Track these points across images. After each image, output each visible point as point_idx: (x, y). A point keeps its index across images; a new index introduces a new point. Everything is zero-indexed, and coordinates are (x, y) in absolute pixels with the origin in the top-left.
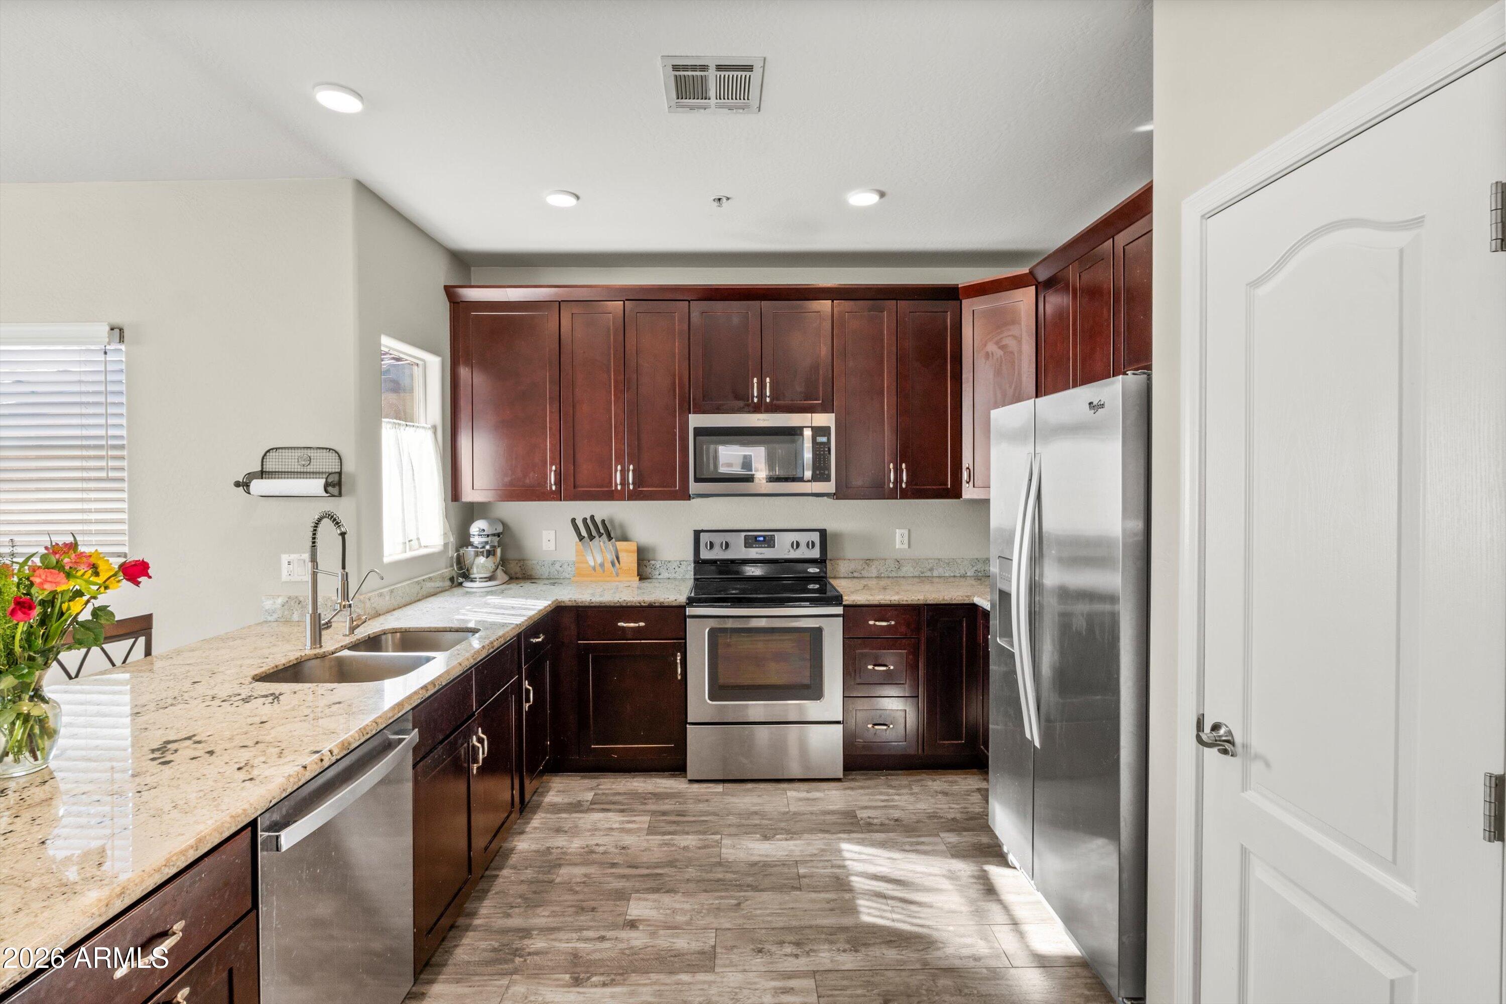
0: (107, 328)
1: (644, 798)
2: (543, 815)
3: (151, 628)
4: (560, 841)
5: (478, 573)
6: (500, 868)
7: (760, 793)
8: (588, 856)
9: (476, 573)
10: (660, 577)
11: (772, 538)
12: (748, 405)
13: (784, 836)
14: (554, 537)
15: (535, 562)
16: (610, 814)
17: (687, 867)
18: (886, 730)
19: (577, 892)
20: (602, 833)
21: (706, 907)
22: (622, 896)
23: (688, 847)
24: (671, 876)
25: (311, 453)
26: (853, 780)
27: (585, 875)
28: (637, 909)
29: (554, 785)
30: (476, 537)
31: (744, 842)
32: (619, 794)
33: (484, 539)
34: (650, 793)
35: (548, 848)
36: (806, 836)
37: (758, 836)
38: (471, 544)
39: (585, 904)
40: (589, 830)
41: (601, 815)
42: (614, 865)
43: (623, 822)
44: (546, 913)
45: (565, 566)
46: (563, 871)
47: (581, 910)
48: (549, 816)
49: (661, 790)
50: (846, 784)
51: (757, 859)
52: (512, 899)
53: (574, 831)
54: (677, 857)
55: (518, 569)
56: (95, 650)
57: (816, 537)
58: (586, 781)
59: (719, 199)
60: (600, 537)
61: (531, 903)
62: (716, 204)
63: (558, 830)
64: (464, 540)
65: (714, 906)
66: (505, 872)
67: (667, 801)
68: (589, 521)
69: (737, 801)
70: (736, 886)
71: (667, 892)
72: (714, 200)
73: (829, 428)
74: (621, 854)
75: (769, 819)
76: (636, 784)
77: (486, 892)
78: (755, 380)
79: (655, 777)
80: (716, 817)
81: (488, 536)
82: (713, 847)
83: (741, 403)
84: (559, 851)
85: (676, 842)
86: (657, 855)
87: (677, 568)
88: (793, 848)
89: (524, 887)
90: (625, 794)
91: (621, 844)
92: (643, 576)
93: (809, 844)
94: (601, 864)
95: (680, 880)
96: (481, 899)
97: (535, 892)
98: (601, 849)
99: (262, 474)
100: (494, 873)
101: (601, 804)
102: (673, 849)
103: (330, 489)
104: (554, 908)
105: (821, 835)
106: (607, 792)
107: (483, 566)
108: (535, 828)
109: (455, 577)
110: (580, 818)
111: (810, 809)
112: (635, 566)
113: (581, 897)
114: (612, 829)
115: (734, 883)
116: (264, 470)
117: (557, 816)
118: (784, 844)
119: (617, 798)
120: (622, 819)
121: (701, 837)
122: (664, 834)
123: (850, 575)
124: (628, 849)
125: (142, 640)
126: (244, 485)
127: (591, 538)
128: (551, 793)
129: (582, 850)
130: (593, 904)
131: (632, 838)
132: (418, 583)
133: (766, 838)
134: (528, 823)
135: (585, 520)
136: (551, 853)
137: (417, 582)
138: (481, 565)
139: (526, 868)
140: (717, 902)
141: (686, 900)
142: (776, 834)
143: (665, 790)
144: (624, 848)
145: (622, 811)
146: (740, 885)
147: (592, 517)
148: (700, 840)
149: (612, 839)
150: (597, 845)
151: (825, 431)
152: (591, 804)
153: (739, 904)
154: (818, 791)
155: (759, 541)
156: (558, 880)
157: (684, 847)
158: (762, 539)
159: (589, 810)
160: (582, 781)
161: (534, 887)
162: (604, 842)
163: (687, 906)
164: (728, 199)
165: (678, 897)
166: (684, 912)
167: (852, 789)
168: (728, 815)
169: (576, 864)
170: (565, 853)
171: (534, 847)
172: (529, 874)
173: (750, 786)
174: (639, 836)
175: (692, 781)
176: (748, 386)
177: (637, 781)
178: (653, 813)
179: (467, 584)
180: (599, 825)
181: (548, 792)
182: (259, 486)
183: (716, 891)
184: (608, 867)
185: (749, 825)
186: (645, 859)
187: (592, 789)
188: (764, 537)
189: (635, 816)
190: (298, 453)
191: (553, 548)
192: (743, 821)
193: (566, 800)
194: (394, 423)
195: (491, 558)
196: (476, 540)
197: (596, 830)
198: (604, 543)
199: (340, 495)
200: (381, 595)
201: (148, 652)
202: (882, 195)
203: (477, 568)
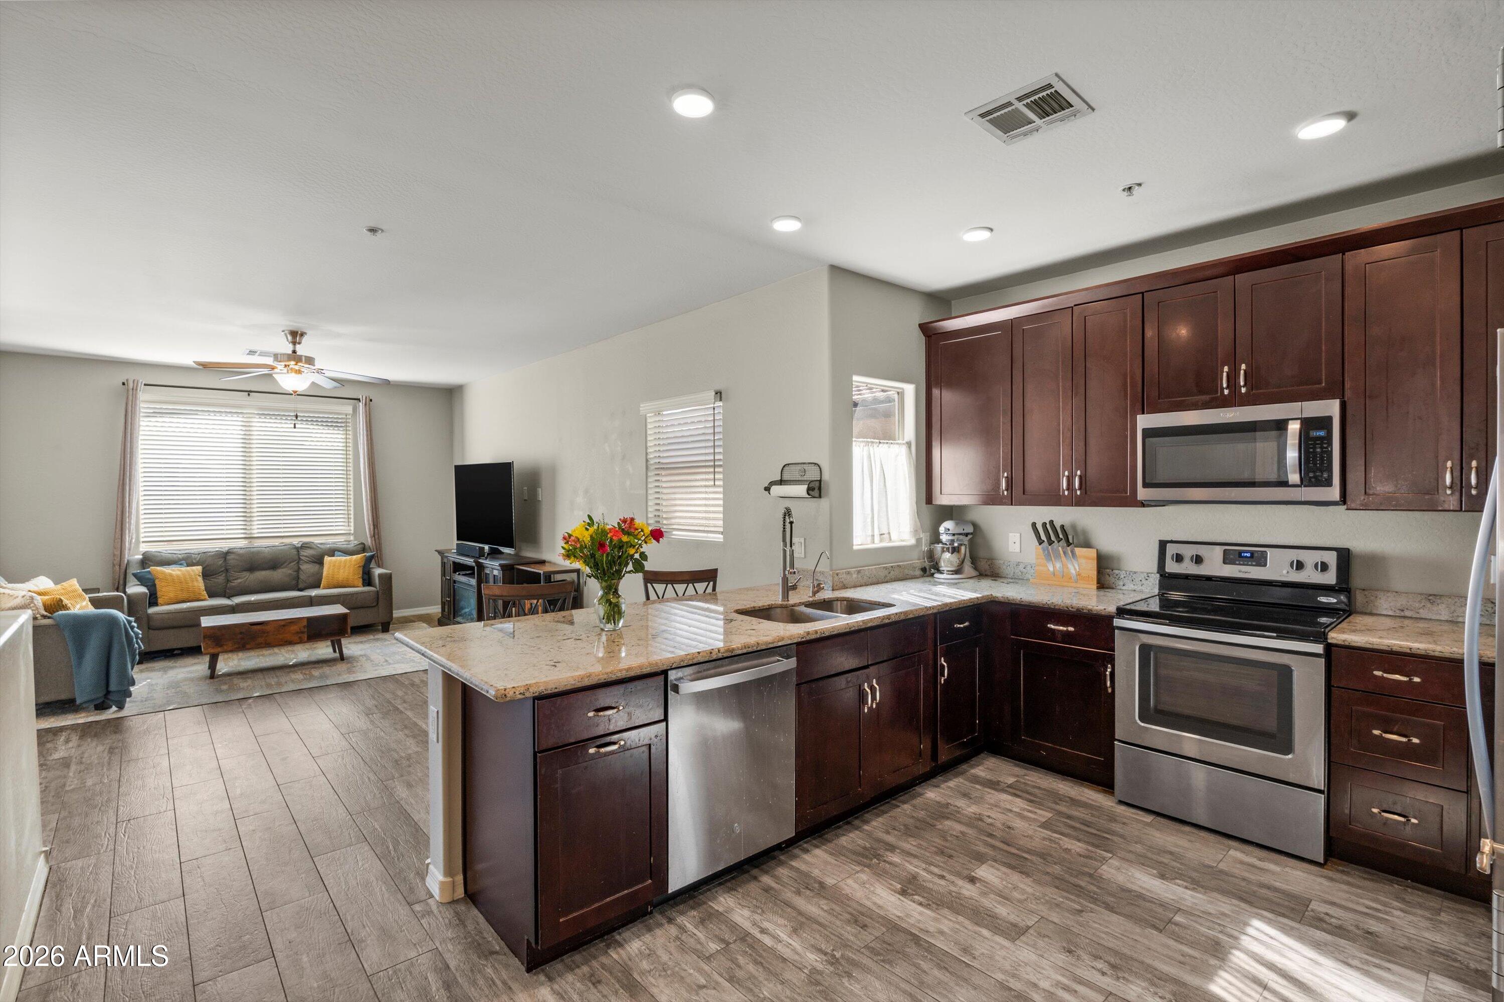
0: (714, 393)
1: (1057, 798)
2: (961, 780)
3: (716, 577)
4: (961, 803)
5: (946, 567)
6: (904, 802)
7: (1193, 839)
8: (976, 821)
9: (943, 566)
10: (1124, 588)
11: (1264, 556)
12: (1216, 399)
13: (1185, 884)
14: (1019, 540)
15: (1001, 562)
16: (1018, 800)
17: (1055, 863)
18: (1404, 823)
19: (947, 840)
20: (999, 810)
21: (1047, 898)
22: (980, 858)
23: (1070, 850)
24: (1034, 864)
25: (806, 467)
26: (1343, 872)
27: (962, 832)
28: (984, 872)
29: (988, 763)
30: (944, 535)
31: (1133, 870)
32: (1039, 788)
33: (950, 538)
34: (1069, 797)
35: (948, 804)
36: (1215, 894)
37: (1155, 872)
38: (939, 541)
39: (946, 850)
40: (989, 804)
41: (1010, 797)
42: (991, 835)
43: (1024, 809)
44: (914, 843)
45: (1029, 568)
46: (948, 823)
47: (942, 853)
48: (966, 782)
49: (1083, 799)
50: (1325, 872)
51: (1135, 888)
52: (898, 824)
53: (979, 801)
54: (1053, 853)
55: (987, 567)
56: (691, 585)
57: (1331, 558)
58: (1017, 769)
59: (1130, 188)
60: (1059, 542)
61: (908, 832)
62: (1125, 193)
63: (966, 795)
64: (936, 539)
65: (1056, 902)
66: (906, 806)
67: (1081, 809)
68: (1048, 526)
69: (1158, 835)
70: (1092, 897)
71: (1021, 872)
72: (1124, 190)
73: (1329, 419)
74: (1003, 831)
75: (1181, 864)
76: (1061, 786)
77: (884, 812)
78: (1226, 369)
79: (1085, 787)
80: (1123, 840)
81: (954, 535)
82: (1096, 860)
83: (1206, 398)
84: (956, 809)
85: (1061, 842)
86: (1037, 844)
87: (1144, 581)
88: (1187, 897)
89: (911, 821)
90: (1044, 790)
91: (1010, 824)
92: (1102, 585)
93: (1211, 903)
94: (981, 831)
95: (1039, 870)
96: (878, 815)
97: (916, 827)
98: (990, 821)
99: (781, 482)
100: (898, 804)
101: (1015, 790)
102: (1054, 845)
103: (810, 492)
104: (922, 843)
105: (1235, 901)
106: (1029, 783)
107: (949, 560)
108: (949, 787)
109: (927, 568)
110: (989, 793)
111: (1246, 875)
112: (1094, 574)
113: (947, 845)
114: (1011, 811)
115: (1092, 894)
116: (783, 479)
117: (972, 785)
118: (1180, 890)
119: (1036, 791)
120: (1026, 807)
121: (1090, 848)
122: (1055, 832)
123: (1398, 613)
124: (1013, 829)
125: (711, 583)
126: (767, 489)
127: (1051, 542)
128: (980, 768)
129: (973, 815)
130: (952, 852)
131: (1023, 823)
132: (886, 568)
133: (1162, 877)
134: (946, 782)
135: (1044, 525)
136: (947, 808)
137: (884, 567)
138: (947, 560)
139: (922, 810)
140: (1061, 900)
141: (1033, 885)
142: (1176, 878)
143: (1087, 801)
144: (1009, 827)
145: (1031, 801)
146: (1096, 899)
147: (1051, 522)
148: (1087, 850)
149: (1006, 817)
150: (989, 817)
151: (1324, 423)
152: (1007, 787)
153: (1082, 911)
154: (1277, 864)
155: (1246, 557)
156: (940, 827)
157: (1067, 849)
158: (1248, 555)
159: (1003, 791)
160: (1013, 768)
161: (918, 824)
162: (996, 817)
163: (1029, 890)
164: (1140, 185)
165: (1028, 880)
166: (1023, 892)
167: (1331, 879)
168: (1136, 843)
169: (959, 822)
170: (959, 812)
171: (938, 799)
172: (922, 814)
173: (1187, 829)
174: (1030, 825)
175: (1121, 802)
176: (1217, 377)
177: (1063, 784)
178: (1060, 813)
179: (936, 575)
180: (1002, 804)
181: (978, 766)
182: (776, 490)
183: (1067, 892)
184: (985, 835)
185: (1152, 859)
186: (1021, 843)
187: (1017, 776)
188: (1252, 553)
189: (1040, 809)
190: (799, 467)
191: (1018, 550)
192: (1149, 855)
193: (988, 777)
194: (868, 442)
195: (955, 554)
196: (944, 538)
197: (996, 806)
198: (1063, 548)
199: (820, 497)
200: (849, 573)
201: (714, 589)
202: (1351, 116)
203: (944, 562)
